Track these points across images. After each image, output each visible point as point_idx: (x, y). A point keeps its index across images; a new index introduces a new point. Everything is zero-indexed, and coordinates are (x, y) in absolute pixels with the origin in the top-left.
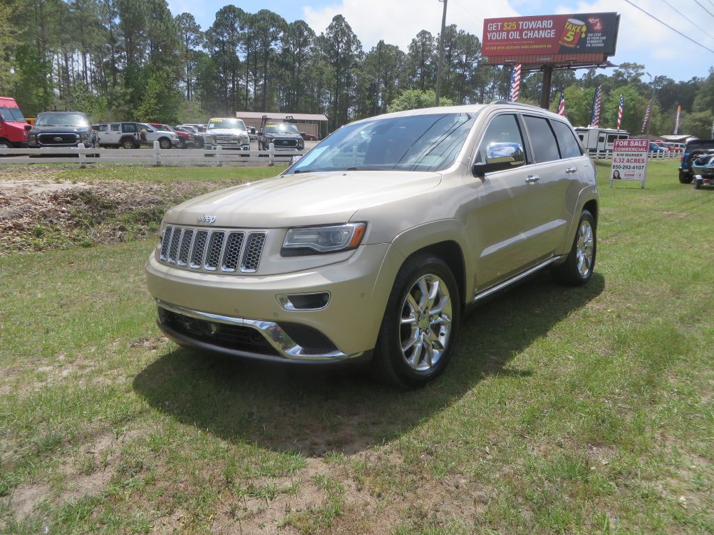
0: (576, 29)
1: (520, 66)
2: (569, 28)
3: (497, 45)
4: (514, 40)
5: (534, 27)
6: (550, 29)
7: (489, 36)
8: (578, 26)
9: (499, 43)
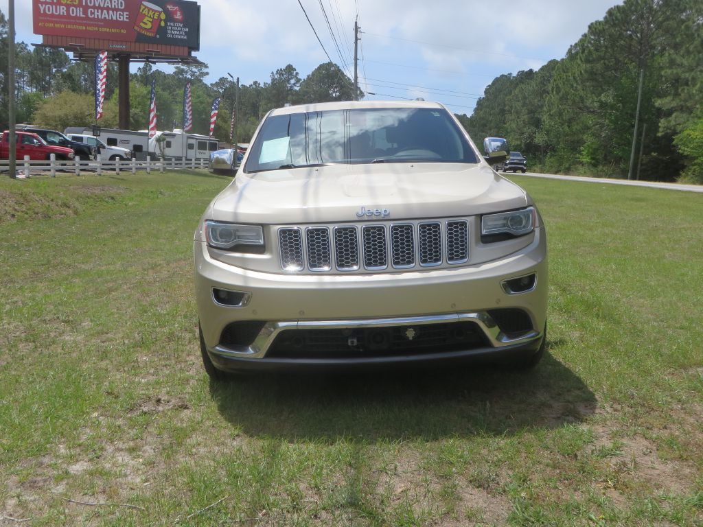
0: (154, 15)
1: (106, 54)
2: (145, 12)
3: (55, 22)
4: (76, 17)
5: (102, 5)
6: (123, 11)
7: (42, 9)
8: (156, 11)
9: (58, 20)
